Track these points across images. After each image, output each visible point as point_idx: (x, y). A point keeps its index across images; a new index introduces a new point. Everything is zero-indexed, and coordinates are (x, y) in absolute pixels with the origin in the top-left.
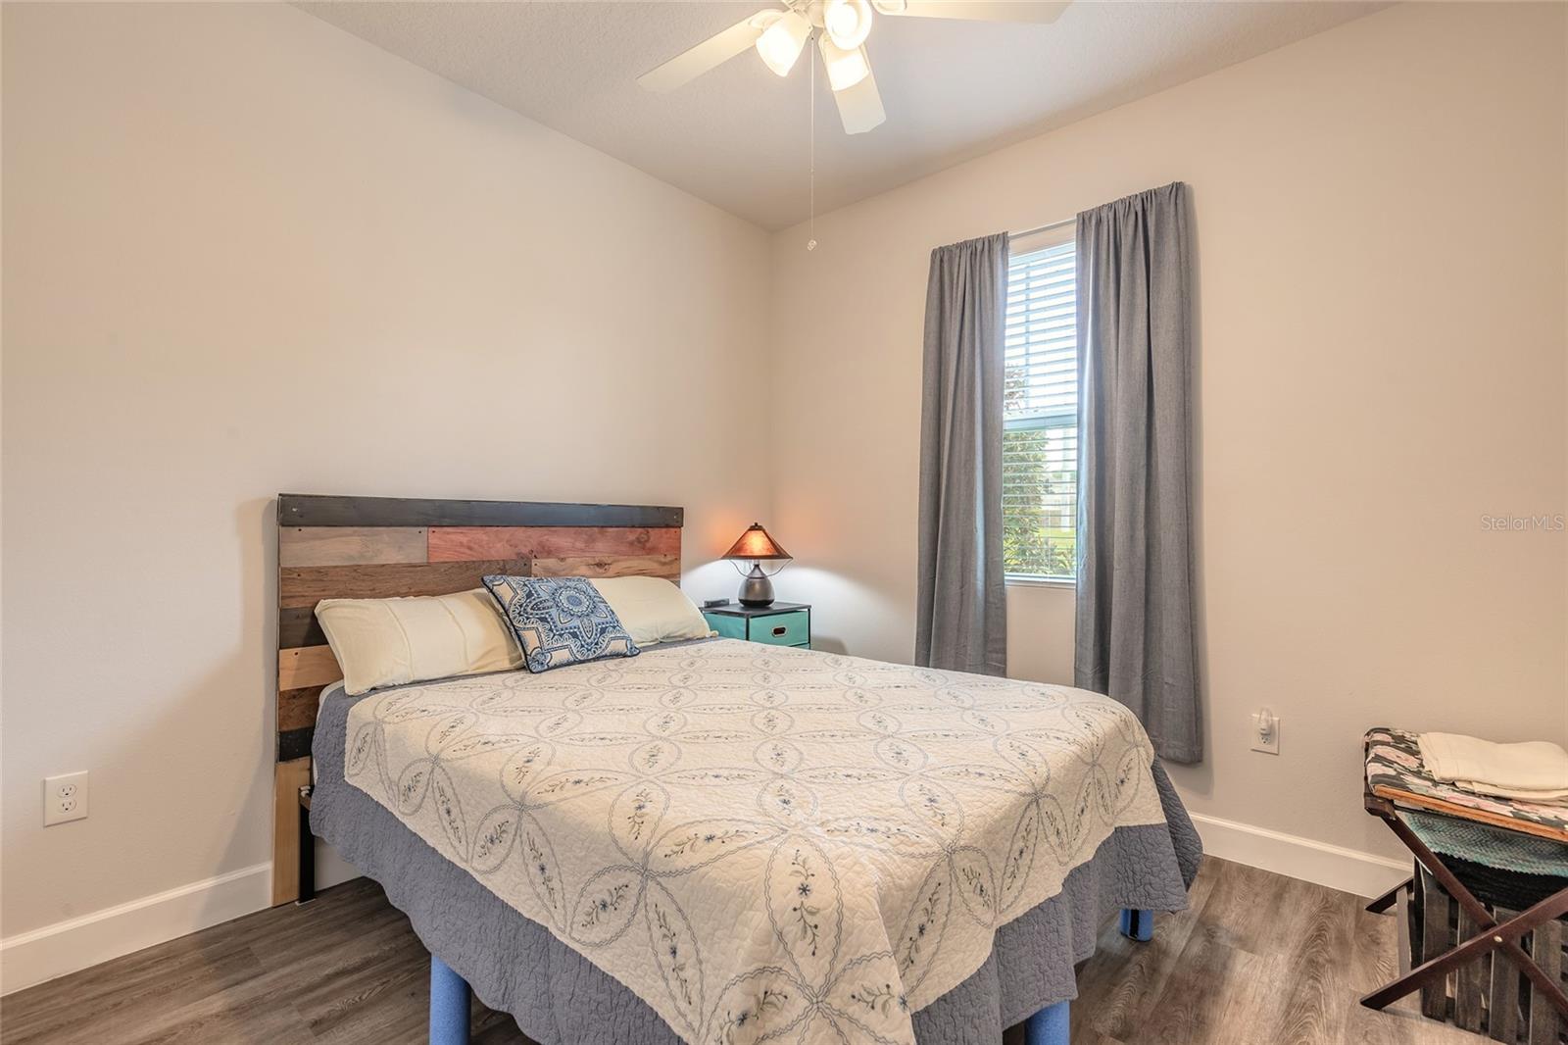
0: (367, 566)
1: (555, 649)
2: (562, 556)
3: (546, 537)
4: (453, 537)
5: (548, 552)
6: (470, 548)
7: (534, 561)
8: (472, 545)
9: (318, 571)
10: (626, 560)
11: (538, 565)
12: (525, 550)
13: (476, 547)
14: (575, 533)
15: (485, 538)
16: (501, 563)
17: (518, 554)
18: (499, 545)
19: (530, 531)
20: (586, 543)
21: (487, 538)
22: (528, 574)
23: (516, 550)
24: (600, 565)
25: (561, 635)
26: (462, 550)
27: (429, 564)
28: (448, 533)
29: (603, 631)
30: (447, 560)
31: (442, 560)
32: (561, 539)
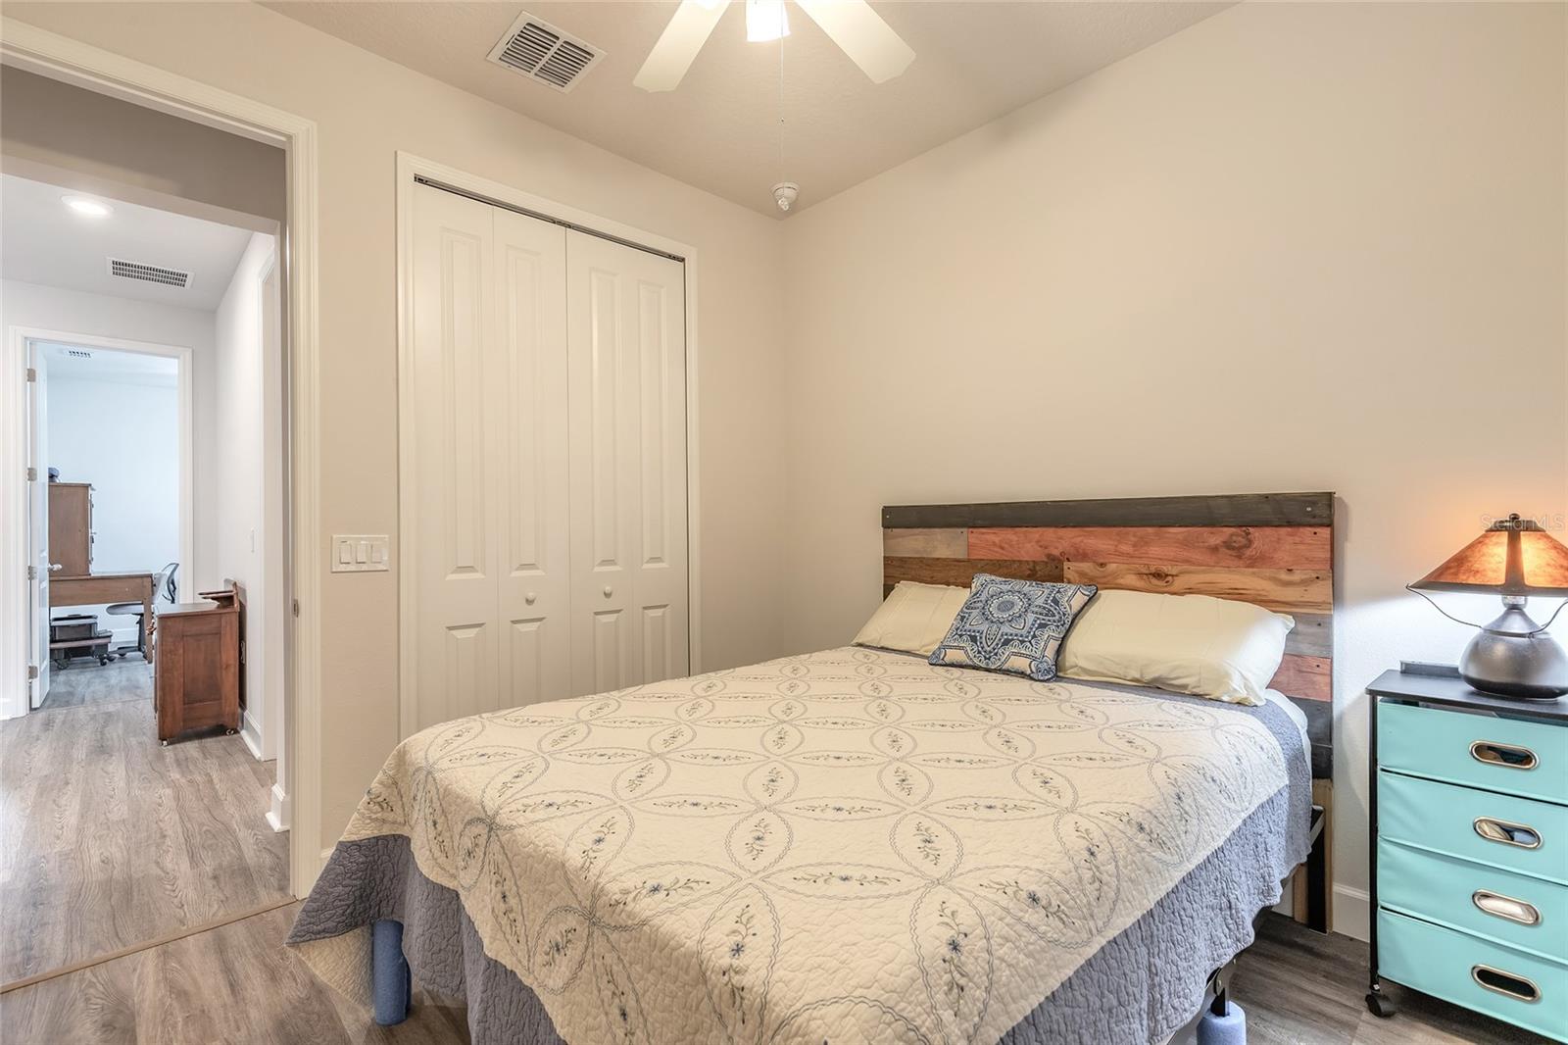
0: (929, 559)
1: (951, 647)
2: (1101, 561)
3: (1080, 539)
4: (987, 537)
5: (1083, 556)
6: (1002, 548)
7: (1066, 565)
8: (1003, 545)
9: (902, 559)
10: (1204, 572)
11: (1070, 569)
12: (1056, 553)
13: (1006, 546)
14: (1118, 534)
15: (1014, 538)
16: (1032, 564)
17: (1049, 556)
18: (1028, 545)
19: (1062, 532)
20: (1134, 546)
21: (1016, 539)
22: (1060, 579)
23: (1046, 551)
24: (1158, 575)
25: (961, 636)
26: (996, 549)
27: (969, 561)
28: (983, 533)
29: (1006, 642)
30: (982, 557)
31: (979, 557)
32: (1096, 540)
